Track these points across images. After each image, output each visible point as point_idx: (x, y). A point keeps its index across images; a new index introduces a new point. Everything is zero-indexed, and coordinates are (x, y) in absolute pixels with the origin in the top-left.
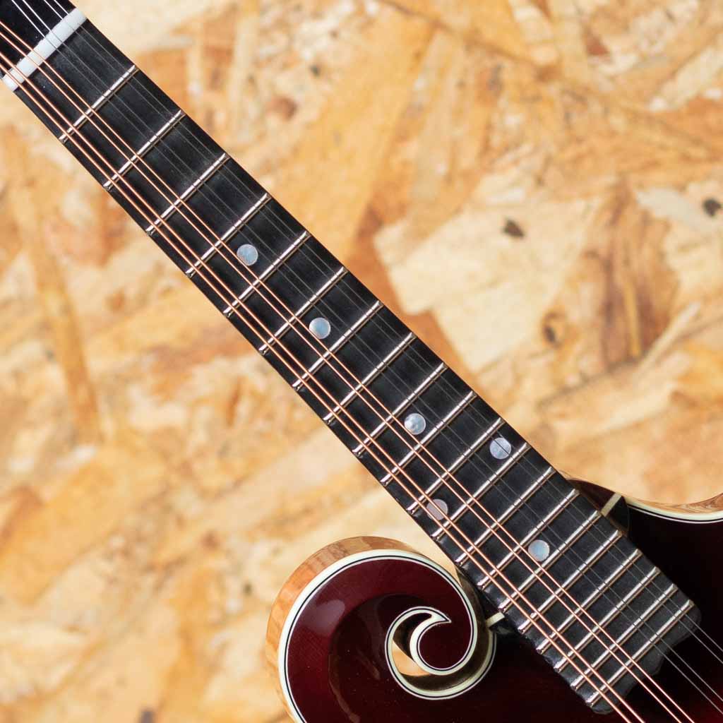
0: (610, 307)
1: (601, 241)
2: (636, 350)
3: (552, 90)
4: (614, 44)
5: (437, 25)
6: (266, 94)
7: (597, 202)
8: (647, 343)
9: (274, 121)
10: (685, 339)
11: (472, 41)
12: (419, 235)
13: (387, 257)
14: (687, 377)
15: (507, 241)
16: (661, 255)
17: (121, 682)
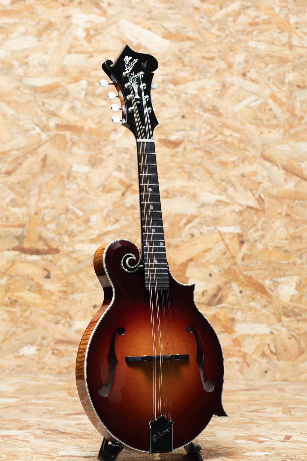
0: (215, 296)
1: (221, 286)
2: (214, 304)
3: (232, 260)
4: (246, 260)
5: (223, 240)
6: (191, 231)
7: (226, 280)
8: (216, 304)
9: (189, 236)
10: (222, 308)
11: (227, 245)
12: (197, 266)
13: (189, 266)
14: (218, 313)
15: (208, 276)
16: (228, 293)
17: (96, 298)
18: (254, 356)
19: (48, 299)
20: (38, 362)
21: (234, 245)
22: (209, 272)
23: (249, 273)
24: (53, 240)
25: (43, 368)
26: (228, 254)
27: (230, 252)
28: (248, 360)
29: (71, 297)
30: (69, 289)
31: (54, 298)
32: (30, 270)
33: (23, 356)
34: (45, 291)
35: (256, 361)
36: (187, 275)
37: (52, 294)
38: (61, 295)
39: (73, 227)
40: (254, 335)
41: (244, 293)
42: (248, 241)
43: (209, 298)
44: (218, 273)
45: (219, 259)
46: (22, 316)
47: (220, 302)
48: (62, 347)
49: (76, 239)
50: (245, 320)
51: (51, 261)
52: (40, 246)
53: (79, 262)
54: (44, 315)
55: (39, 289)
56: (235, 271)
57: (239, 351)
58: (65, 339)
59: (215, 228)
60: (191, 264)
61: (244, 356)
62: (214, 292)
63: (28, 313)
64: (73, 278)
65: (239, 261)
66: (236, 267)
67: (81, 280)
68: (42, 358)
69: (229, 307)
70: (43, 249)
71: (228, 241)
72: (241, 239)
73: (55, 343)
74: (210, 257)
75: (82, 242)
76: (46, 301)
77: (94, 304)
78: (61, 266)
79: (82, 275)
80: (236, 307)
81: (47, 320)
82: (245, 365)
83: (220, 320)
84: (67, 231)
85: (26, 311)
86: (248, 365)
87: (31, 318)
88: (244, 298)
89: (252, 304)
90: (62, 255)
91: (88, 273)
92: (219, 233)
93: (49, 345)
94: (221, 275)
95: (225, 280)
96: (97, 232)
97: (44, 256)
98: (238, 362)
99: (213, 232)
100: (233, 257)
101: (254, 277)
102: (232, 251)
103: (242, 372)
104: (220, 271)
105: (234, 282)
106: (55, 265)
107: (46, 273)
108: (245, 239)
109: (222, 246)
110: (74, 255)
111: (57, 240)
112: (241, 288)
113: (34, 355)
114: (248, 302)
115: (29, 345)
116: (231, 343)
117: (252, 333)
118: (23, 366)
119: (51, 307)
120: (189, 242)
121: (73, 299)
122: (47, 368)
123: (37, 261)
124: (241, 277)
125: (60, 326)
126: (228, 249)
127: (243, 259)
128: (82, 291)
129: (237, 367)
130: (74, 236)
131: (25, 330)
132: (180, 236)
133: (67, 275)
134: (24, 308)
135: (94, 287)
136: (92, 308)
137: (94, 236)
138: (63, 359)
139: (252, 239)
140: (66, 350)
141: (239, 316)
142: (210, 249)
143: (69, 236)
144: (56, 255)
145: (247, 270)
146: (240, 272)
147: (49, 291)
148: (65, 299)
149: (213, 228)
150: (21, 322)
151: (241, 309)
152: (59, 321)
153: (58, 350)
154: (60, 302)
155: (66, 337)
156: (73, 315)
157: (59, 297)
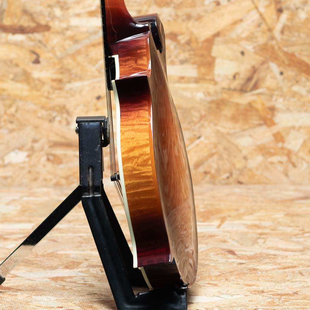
0: (249, 79)
2: (248, 89)
3: (268, 34)
4: (286, 33)
5: (256, 8)
8: (252, 90)
9: (214, 5)
10: (259, 94)
11: (261, 15)
12: (226, 42)
13: (215, 42)
14: (255, 101)
15: (239, 55)
16: (266, 76)
18: (301, 154)
19: (38, 90)
20: (30, 172)
21: (270, 14)
22: (241, 49)
23: (290, 50)
24: (41, 13)
25: (36, 179)
26: (264, 26)
27: (266, 24)
28: (294, 159)
29: (68, 86)
30: (65, 77)
31: (47, 88)
32: (13, 54)
33: (10, 164)
34: (34, 80)
35: (303, 159)
36: (214, 54)
37: (43, 83)
38: (55, 84)
40: (300, 128)
41: (285, 74)
42: (287, 9)
43: (242, 82)
44: (252, 51)
45: (252, 33)
46: (5, 113)
47: (256, 87)
48: (59, 152)
49: (71, 11)
50: (288, 109)
51: (40, 42)
52: (25, 22)
53: (76, 42)
54: (35, 112)
55: (26, 77)
56: (273, 47)
57: (282, 148)
58: (63, 140)
60: (218, 39)
61: (289, 153)
62: (248, 74)
63: (13, 110)
64: (69, 62)
65: (277, 33)
66: (274, 43)
67: (79, 64)
68: (34, 166)
69: (267, 92)
70: (29, 27)
71: (262, 10)
72: (278, 7)
73: (51, 147)
74: (242, 30)
75: (78, 15)
76: (35, 93)
77: (97, 95)
78: (53, 48)
79: (80, 58)
80: (276, 93)
81: (39, 118)
82: (290, 166)
83: (257, 110)
84: (59, 2)
85: (10, 106)
86: (294, 165)
87: (18, 115)
88: (286, 81)
89: (296, 88)
90: (53, 33)
91: (87, 55)
93: (42, 149)
94: (256, 53)
95: (259, 58)
97: (30, 35)
98: (281, 163)
100: (270, 30)
101: (297, 54)
102: (269, 21)
103: (287, 175)
104: (254, 48)
105: (272, 61)
106: (45, 46)
107: (34, 57)
108: (283, 6)
109: (254, 16)
110: (69, 33)
111: (46, 13)
112: (282, 69)
113: (24, 162)
114: (292, 85)
115: (17, 151)
116: (272, 138)
117: (297, 125)
118: (11, 177)
119: (43, 100)
120: (213, 11)
121: (71, 89)
122: (41, 178)
123: (22, 42)
124: (281, 54)
125: (56, 124)
126: (264, 19)
127: (282, 32)
128: (81, 79)
129: (280, 168)
130: (68, 9)
131: (11, 131)
132: (203, 5)
133: (61, 60)
134: (8, 102)
135: (97, 73)
136: (95, 101)
138: (61, 166)
139: (292, 6)
140: (65, 155)
141: (280, 103)
142: (241, 20)
143: (62, 8)
144: (46, 34)
145: (287, 46)
146: (280, 48)
147: (39, 80)
148: (60, 89)
150: (5, 121)
151: (282, 95)
152: (54, 118)
153: (54, 156)
154: (53, 93)
155: (64, 137)
156: (71, 109)
157: (52, 87)
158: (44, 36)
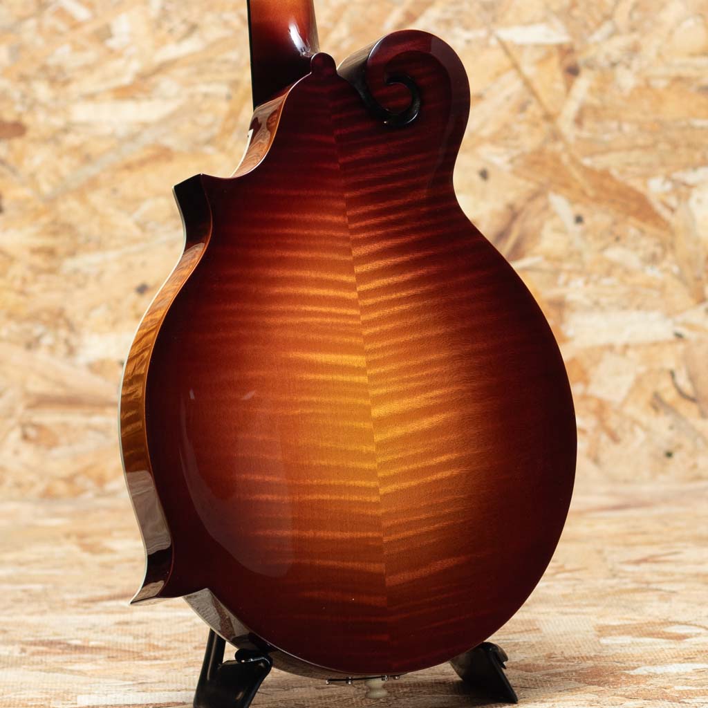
0: (501, 235)
1: (519, 204)
3: (546, 126)
4: (588, 123)
5: (516, 66)
7: (532, 186)
11: (527, 83)
15: (477, 178)
16: (541, 226)
17: (144, 264)
18: (630, 410)
21: (550, 79)
22: (480, 166)
23: (599, 163)
24: (4, 95)
26: (533, 108)
27: (540, 103)
28: (613, 422)
29: (69, 264)
30: (61, 243)
31: (18, 270)
35: (635, 422)
37: (11, 259)
38: (39, 261)
39: (63, 54)
40: (626, 347)
41: (588, 221)
42: (590, 66)
44: (508, 167)
45: (506, 126)
47: (517, 253)
48: (49, 418)
49: (74, 89)
50: (597, 303)
51: (2, 162)
53: (87, 159)
56: (557, 159)
57: (584, 397)
58: (59, 391)
59: (490, 33)
61: (600, 409)
62: (498, 224)
64: (70, 208)
65: (566, 125)
66: (559, 147)
67: (94, 211)
69: (546, 265)
71: (529, 70)
72: (568, 61)
73: (31, 407)
75: (91, 97)
77: (137, 282)
78: (33, 176)
79: (97, 198)
80: (567, 266)
82: (604, 438)
84: (44, 68)
86: (614, 438)
88: (590, 238)
89: (614, 254)
90: (33, 141)
91: (115, 191)
92: (504, 46)
94: (515, 173)
95: (528, 186)
96: (136, 66)
99: (485, 46)
100: (549, 117)
101: (614, 173)
102: (546, 97)
103: (596, 460)
104: (511, 161)
105: (556, 192)
106: (14, 171)
108: (580, 59)
109: (512, 86)
110: (71, 140)
111: (16, 94)
112: (579, 209)
114: (603, 249)
117: (619, 340)
119: (11, 298)
121: (76, 271)
122: (8, 480)
124: (577, 174)
125: (41, 355)
126: (534, 93)
127: (579, 121)
128: (100, 246)
130: (67, 83)
133: (51, 201)
135: (137, 232)
136: (133, 296)
137: (127, 80)
138: (56, 452)
139: (602, 61)
140: (65, 425)
141: (575, 291)
142: (479, 97)
143: (53, 81)
144: (17, 143)
145: (592, 155)
146: (573, 160)
147: (2, 252)
148: (52, 271)
149: (482, 33)
151: (582, 272)
152: (38, 340)
153: (39, 427)
154: (35, 281)
155: (61, 384)
156: (78, 318)
157: (32, 268)
158: (11, 148)
